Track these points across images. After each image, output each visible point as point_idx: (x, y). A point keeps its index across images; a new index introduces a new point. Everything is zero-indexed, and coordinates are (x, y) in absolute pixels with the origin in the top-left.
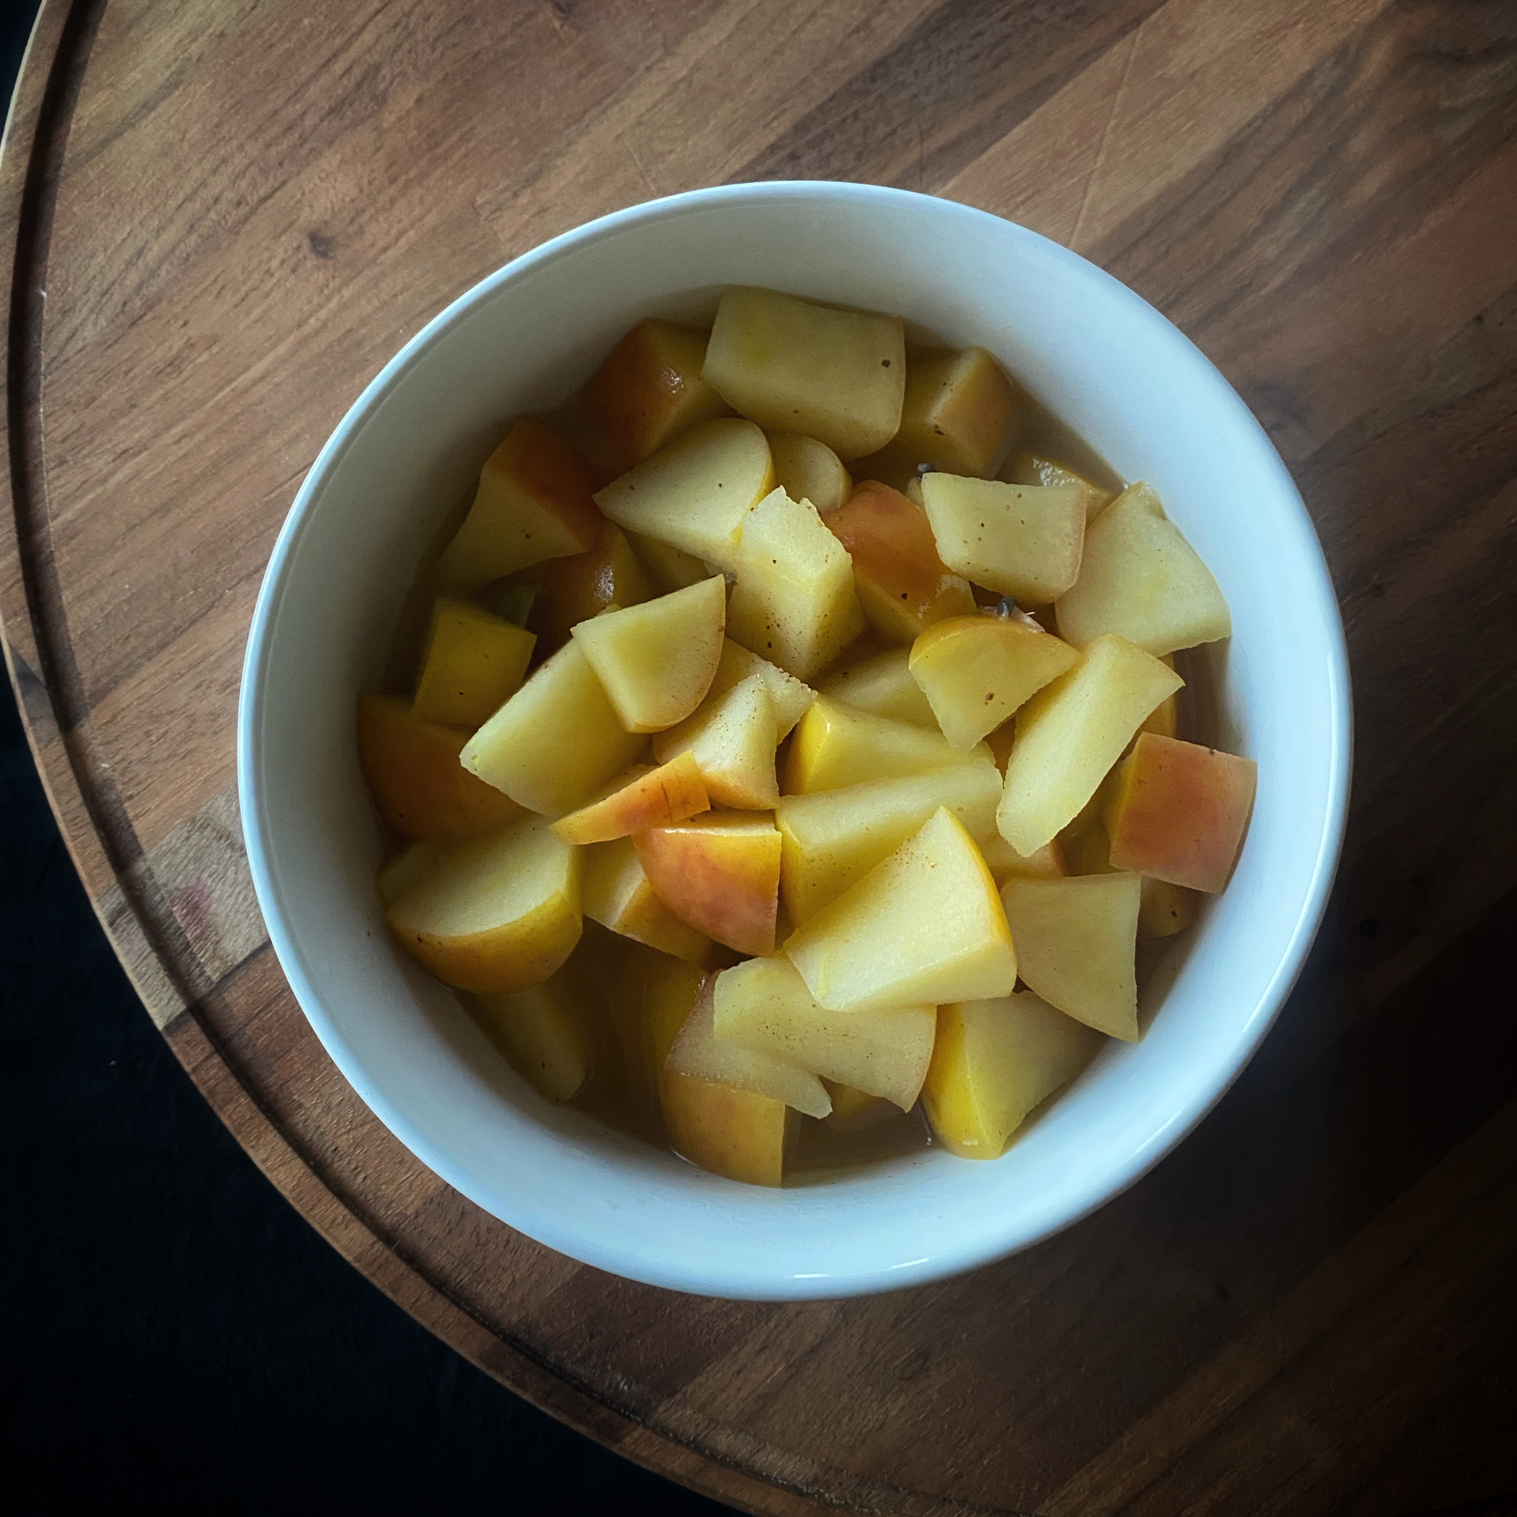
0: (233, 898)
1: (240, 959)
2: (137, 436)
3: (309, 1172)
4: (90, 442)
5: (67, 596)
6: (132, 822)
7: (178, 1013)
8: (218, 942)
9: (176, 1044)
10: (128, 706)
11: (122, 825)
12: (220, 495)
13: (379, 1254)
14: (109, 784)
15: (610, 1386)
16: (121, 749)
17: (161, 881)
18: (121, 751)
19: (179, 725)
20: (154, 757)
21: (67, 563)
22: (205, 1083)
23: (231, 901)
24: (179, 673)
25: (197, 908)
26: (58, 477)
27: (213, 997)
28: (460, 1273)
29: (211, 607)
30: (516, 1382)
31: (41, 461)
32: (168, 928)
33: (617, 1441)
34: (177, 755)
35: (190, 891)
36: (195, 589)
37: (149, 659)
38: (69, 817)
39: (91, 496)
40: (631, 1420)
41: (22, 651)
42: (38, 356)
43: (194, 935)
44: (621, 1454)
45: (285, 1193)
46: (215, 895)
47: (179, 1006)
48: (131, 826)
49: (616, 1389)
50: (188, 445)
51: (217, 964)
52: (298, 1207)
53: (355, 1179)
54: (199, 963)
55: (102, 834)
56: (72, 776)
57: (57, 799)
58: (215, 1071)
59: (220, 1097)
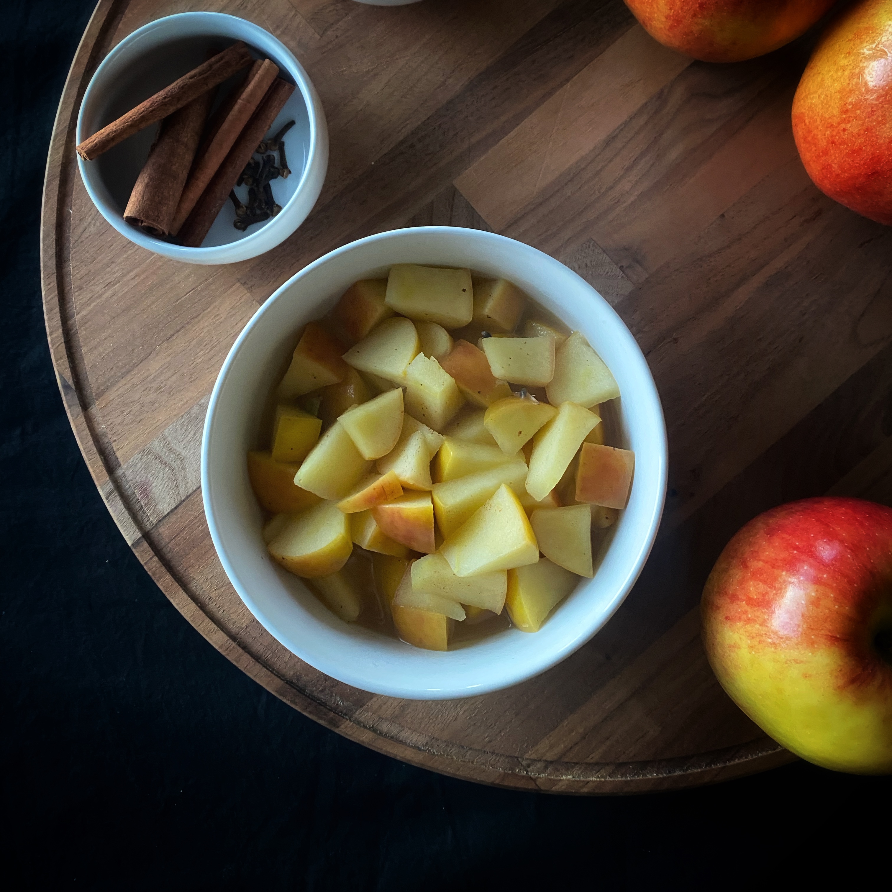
0: (162, 485)
1: (166, 513)
2: (115, 276)
3: (198, 609)
4: (93, 279)
5: (84, 350)
6: (116, 452)
7: (138, 538)
8: (155, 506)
9: (138, 552)
10: (113, 399)
11: (111, 453)
12: (153, 303)
13: (230, 645)
14: (105, 434)
15: (334, 703)
16: (110, 419)
17: (129, 479)
19: (136, 407)
20: (125, 422)
21: (84, 335)
22: (150, 570)
24: (136, 384)
25: (146, 490)
26: (79, 295)
27: (154, 530)
28: (266, 654)
29: (150, 354)
30: (293, 702)
31: (71, 288)
32: (132, 500)
33: (338, 727)
34: (135, 421)
35: (143, 483)
36: (143, 346)
37: (123, 378)
38: (87, 450)
39: (95, 304)
40: (344, 718)
41: (64, 375)
42: (68, 239)
43: (145, 503)
44: (339, 733)
45: (188, 619)
46: (154, 484)
47: (138, 535)
48: (115, 454)
49: (337, 704)
50: (138, 280)
51: (155, 515)
52: (193, 625)
53: (219, 611)
54: (147, 515)
55: (102, 457)
56: (88, 431)
57: (81, 442)
58: (155, 564)
59: (157, 576)
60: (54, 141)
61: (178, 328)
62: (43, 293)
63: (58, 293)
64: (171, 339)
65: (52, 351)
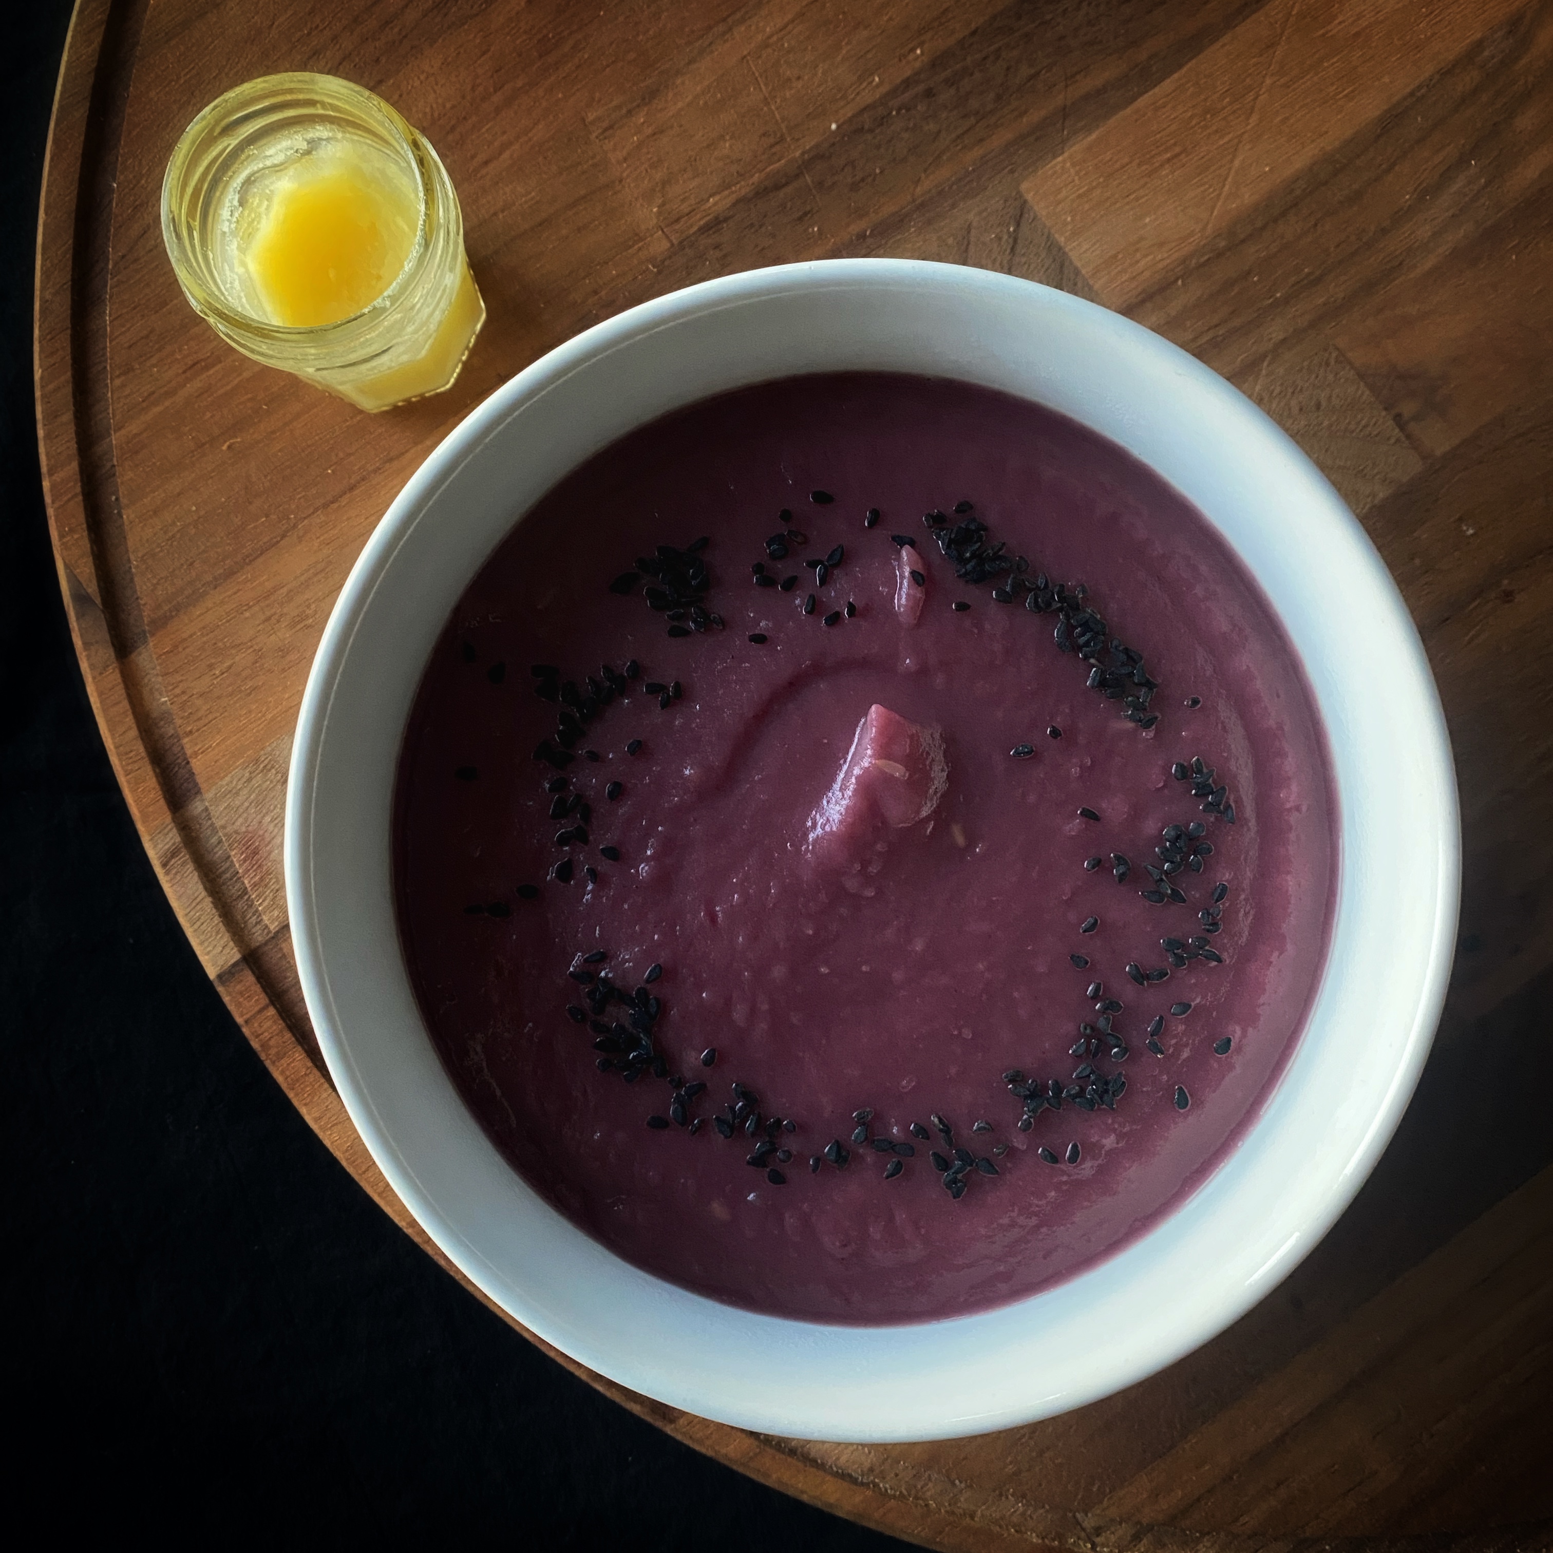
4: (159, 350)
5: (128, 515)
6: (190, 760)
7: (233, 961)
8: (277, 890)
9: (229, 994)
10: (191, 636)
11: (179, 761)
14: (167, 716)
16: (181, 681)
17: (218, 823)
18: (181, 685)
19: (245, 659)
20: (217, 692)
21: (130, 479)
22: (258, 1036)
24: (248, 604)
25: (258, 853)
26: (123, 386)
27: (269, 947)
29: (283, 536)
31: (105, 367)
32: (224, 872)
34: (241, 691)
35: (250, 835)
36: (267, 516)
37: (215, 588)
38: (122, 750)
39: (159, 408)
41: (78, 570)
42: (104, 250)
43: (252, 882)
45: (338, 1154)
47: (233, 955)
48: (188, 763)
51: (276, 913)
52: (350, 1170)
54: (257, 911)
55: (158, 770)
56: (128, 707)
57: (110, 731)
58: (269, 1023)
59: (273, 1051)
60: (81, 11)
61: (352, 481)
62: (38, 374)
63: (74, 377)
64: (335, 505)
65: (50, 512)
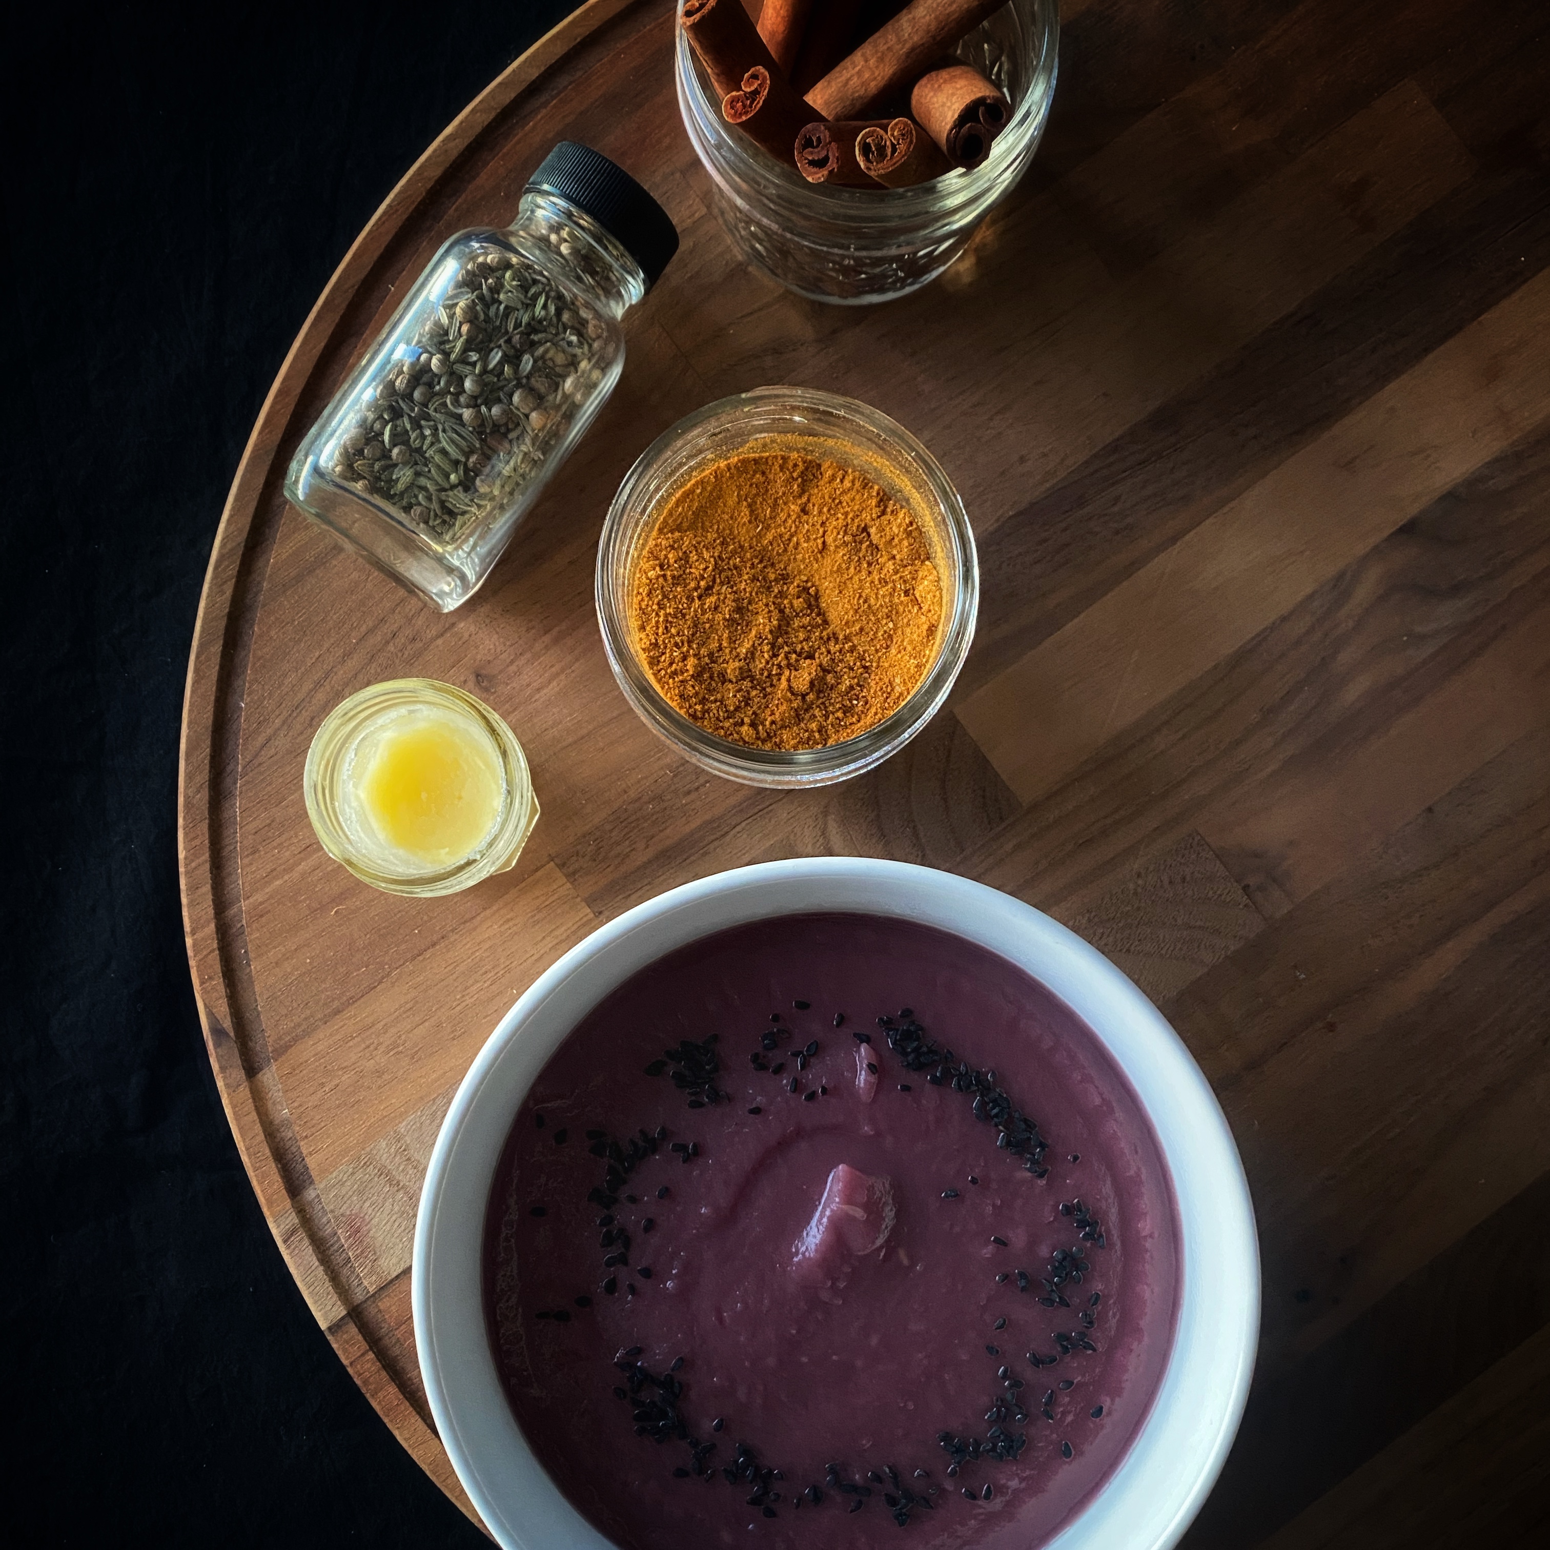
1: (395, 1274)
5: (254, 966)
6: (305, 1158)
7: (339, 1317)
8: (375, 1259)
9: (337, 1341)
10: (306, 1061)
11: (297, 1158)
14: (286, 1124)
16: (298, 1097)
17: (327, 1208)
18: (299, 1100)
19: (346, 1078)
20: (327, 1104)
21: (257, 938)
22: (360, 1375)
23: (388, 1227)
24: (351, 1036)
25: (359, 1232)
26: (251, 863)
27: (369, 1303)
29: (380, 983)
31: (235, 848)
32: (332, 1245)
34: (345, 1104)
35: (353, 1217)
36: (367, 967)
37: (325, 1023)
38: (251, 1152)
39: (278, 883)
41: (215, 1011)
43: (355, 1254)
45: (424, 1467)
46: (375, 1222)
47: (340, 1311)
48: (304, 1160)
51: (374, 1278)
52: (433, 1478)
54: (358, 1275)
55: (279, 1166)
56: (256, 1117)
57: (242, 1136)
58: (369, 1365)
59: (372, 1387)
60: (216, 568)
61: (435, 938)
62: (182, 855)
63: (210, 857)
64: (421, 958)
65: (192, 963)
